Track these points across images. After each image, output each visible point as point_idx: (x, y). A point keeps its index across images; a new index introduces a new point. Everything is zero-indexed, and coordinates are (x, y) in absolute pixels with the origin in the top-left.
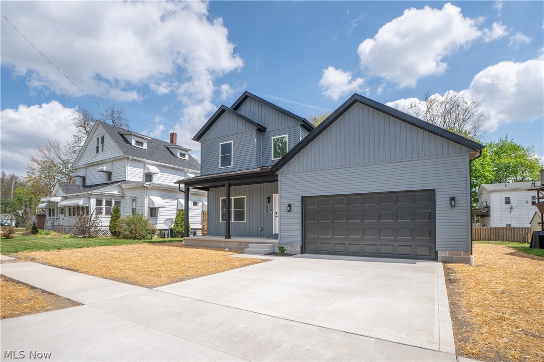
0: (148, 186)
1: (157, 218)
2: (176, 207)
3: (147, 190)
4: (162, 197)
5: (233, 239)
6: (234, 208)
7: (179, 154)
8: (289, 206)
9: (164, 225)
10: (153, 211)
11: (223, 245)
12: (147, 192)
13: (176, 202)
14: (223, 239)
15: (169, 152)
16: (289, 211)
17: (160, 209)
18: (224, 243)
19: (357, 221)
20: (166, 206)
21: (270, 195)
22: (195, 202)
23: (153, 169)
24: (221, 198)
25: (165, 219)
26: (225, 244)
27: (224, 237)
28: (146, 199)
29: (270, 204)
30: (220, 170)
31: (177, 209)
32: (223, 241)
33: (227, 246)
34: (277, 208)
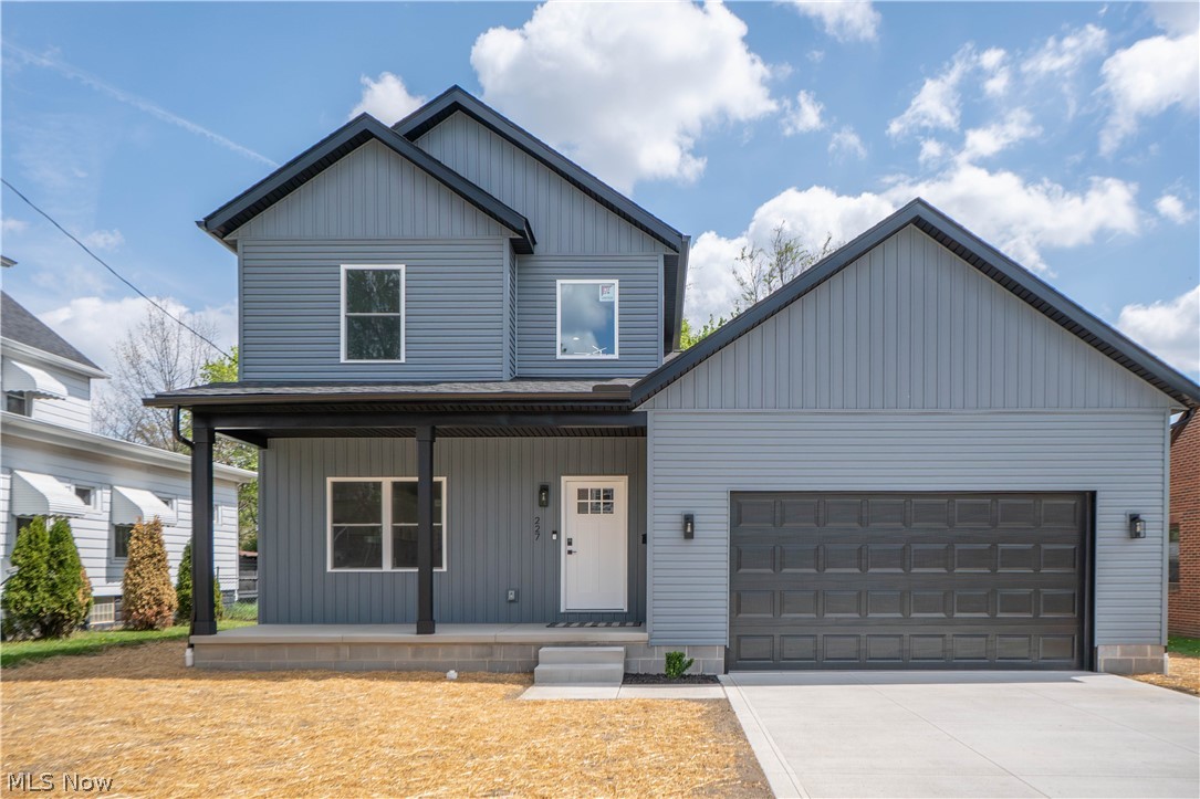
5: (444, 634)
6: (395, 520)
8: (689, 519)
11: (407, 657)
13: (6, 484)
14: (407, 634)
16: (689, 536)
19: (895, 571)
22: (84, 485)
24: (330, 480)
27: (414, 628)
29: (550, 509)
30: (340, 370)
31: (10, 512)
32: (410, 644)
33: (424, 659)
34: (572, 522)
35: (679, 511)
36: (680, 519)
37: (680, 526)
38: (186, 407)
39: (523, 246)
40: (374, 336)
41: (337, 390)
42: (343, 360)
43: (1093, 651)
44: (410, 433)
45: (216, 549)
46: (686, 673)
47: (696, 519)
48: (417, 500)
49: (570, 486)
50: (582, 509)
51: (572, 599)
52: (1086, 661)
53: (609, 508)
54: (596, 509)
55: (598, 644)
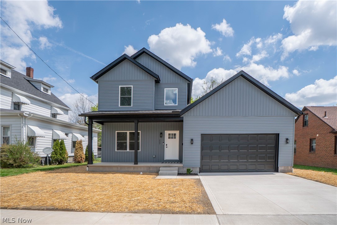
0: (27, 115)
1: (35, 147)
2: (51, 137)
3: (25, 119)
4: (41, 127)
5: (140, 164)
6: (130, 140)
7: (42, 89)
8: (192, 140)
9: (43, 153)
10: (32, 140)
11: (132, 169)
12: (25, 122)
13: (52, 132)
14: (132, 165)
15: (31, 85)
16: (192, 144)
17: (38, 138)
18: (132, 168)
19: (236, 151)
20: (46, 136)
21: (162, 132)
22: (67, 133)
23: (23, 99)
24: (116, 132)
25: (43, 148)
26: (134, 169)
27: (134, 163)
28: (24, 128)
30: (119, 108)
31: (52, 138)
32: (132, 167)
33: (135, 170)
34: (167, 141)
35: (190, 138)
36: (190, 140)
37: (190, 141)
38: (87, 116)
39: (157, 81)
40: (126, 101)
41: (118, 112)
42: (119, 106)
43: (278, 168)
44: (133, 122)
45: (93, 146)
46: (191, 173)
47: (194, 140)
48: (134, 136)
49: (167, 133)
50: (169, 138)
51: (167, 157)
52: (276, 170)
53: (175, 138)
54: (172, 138)
55: (172, 167)
